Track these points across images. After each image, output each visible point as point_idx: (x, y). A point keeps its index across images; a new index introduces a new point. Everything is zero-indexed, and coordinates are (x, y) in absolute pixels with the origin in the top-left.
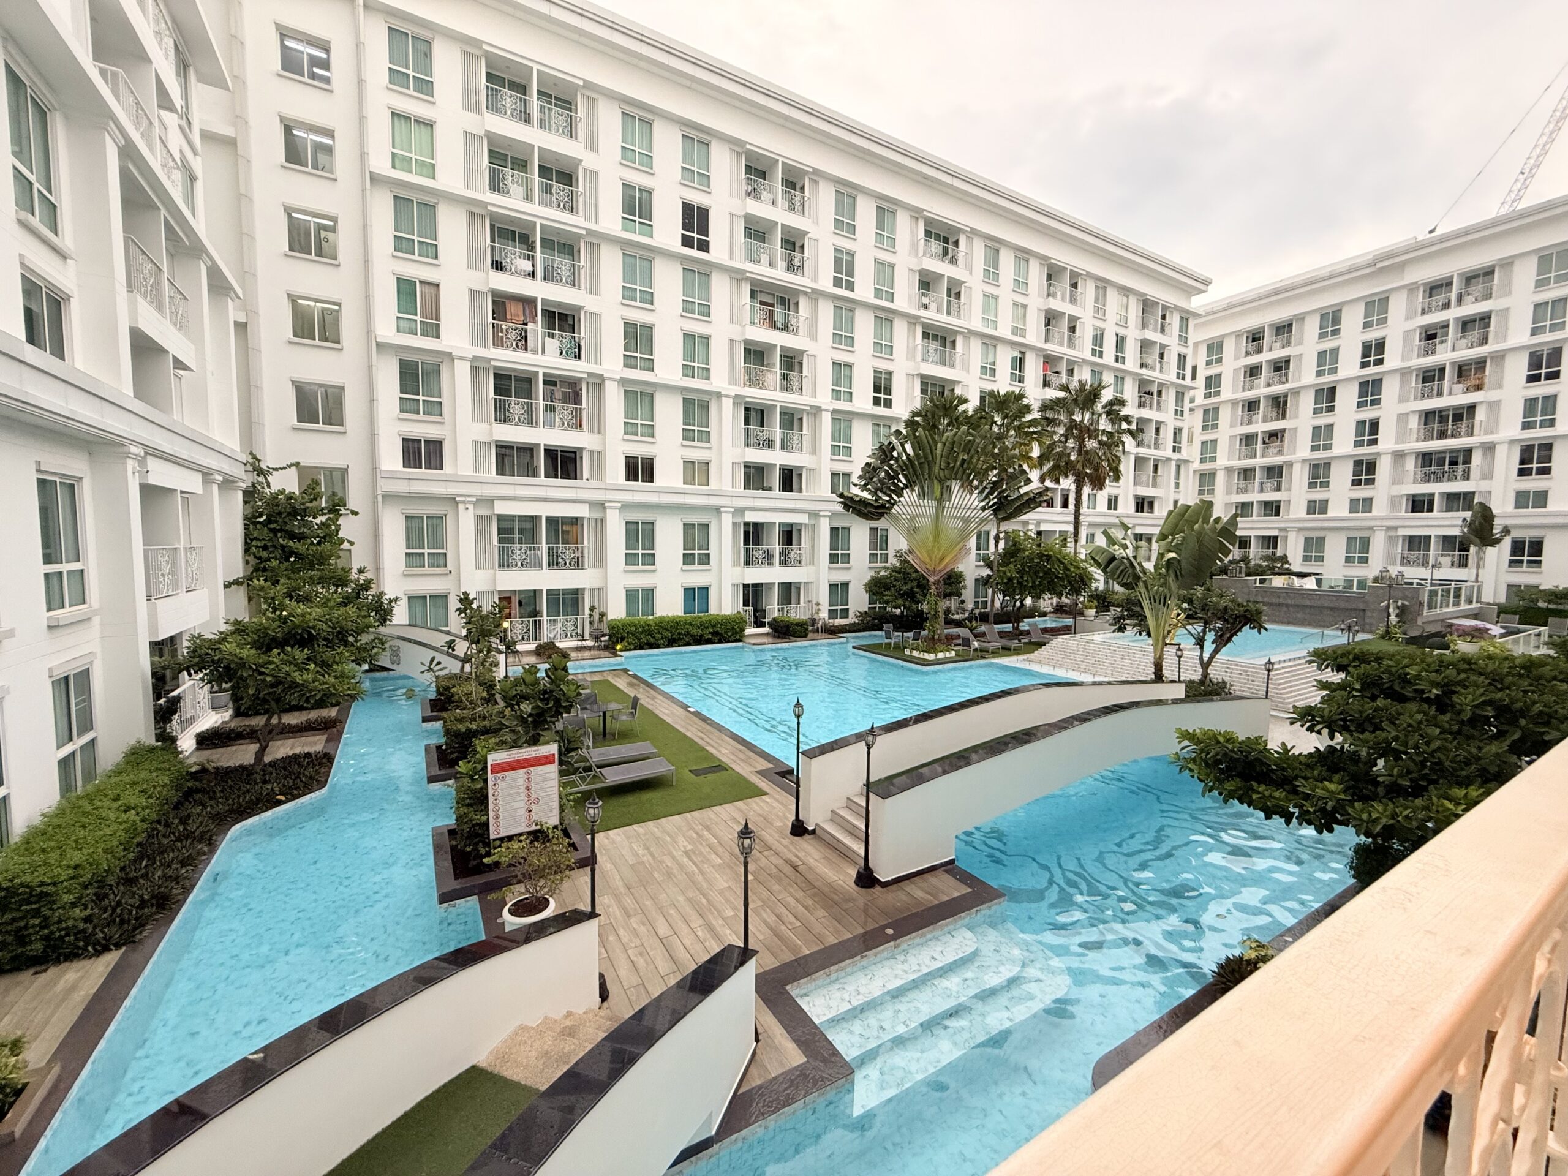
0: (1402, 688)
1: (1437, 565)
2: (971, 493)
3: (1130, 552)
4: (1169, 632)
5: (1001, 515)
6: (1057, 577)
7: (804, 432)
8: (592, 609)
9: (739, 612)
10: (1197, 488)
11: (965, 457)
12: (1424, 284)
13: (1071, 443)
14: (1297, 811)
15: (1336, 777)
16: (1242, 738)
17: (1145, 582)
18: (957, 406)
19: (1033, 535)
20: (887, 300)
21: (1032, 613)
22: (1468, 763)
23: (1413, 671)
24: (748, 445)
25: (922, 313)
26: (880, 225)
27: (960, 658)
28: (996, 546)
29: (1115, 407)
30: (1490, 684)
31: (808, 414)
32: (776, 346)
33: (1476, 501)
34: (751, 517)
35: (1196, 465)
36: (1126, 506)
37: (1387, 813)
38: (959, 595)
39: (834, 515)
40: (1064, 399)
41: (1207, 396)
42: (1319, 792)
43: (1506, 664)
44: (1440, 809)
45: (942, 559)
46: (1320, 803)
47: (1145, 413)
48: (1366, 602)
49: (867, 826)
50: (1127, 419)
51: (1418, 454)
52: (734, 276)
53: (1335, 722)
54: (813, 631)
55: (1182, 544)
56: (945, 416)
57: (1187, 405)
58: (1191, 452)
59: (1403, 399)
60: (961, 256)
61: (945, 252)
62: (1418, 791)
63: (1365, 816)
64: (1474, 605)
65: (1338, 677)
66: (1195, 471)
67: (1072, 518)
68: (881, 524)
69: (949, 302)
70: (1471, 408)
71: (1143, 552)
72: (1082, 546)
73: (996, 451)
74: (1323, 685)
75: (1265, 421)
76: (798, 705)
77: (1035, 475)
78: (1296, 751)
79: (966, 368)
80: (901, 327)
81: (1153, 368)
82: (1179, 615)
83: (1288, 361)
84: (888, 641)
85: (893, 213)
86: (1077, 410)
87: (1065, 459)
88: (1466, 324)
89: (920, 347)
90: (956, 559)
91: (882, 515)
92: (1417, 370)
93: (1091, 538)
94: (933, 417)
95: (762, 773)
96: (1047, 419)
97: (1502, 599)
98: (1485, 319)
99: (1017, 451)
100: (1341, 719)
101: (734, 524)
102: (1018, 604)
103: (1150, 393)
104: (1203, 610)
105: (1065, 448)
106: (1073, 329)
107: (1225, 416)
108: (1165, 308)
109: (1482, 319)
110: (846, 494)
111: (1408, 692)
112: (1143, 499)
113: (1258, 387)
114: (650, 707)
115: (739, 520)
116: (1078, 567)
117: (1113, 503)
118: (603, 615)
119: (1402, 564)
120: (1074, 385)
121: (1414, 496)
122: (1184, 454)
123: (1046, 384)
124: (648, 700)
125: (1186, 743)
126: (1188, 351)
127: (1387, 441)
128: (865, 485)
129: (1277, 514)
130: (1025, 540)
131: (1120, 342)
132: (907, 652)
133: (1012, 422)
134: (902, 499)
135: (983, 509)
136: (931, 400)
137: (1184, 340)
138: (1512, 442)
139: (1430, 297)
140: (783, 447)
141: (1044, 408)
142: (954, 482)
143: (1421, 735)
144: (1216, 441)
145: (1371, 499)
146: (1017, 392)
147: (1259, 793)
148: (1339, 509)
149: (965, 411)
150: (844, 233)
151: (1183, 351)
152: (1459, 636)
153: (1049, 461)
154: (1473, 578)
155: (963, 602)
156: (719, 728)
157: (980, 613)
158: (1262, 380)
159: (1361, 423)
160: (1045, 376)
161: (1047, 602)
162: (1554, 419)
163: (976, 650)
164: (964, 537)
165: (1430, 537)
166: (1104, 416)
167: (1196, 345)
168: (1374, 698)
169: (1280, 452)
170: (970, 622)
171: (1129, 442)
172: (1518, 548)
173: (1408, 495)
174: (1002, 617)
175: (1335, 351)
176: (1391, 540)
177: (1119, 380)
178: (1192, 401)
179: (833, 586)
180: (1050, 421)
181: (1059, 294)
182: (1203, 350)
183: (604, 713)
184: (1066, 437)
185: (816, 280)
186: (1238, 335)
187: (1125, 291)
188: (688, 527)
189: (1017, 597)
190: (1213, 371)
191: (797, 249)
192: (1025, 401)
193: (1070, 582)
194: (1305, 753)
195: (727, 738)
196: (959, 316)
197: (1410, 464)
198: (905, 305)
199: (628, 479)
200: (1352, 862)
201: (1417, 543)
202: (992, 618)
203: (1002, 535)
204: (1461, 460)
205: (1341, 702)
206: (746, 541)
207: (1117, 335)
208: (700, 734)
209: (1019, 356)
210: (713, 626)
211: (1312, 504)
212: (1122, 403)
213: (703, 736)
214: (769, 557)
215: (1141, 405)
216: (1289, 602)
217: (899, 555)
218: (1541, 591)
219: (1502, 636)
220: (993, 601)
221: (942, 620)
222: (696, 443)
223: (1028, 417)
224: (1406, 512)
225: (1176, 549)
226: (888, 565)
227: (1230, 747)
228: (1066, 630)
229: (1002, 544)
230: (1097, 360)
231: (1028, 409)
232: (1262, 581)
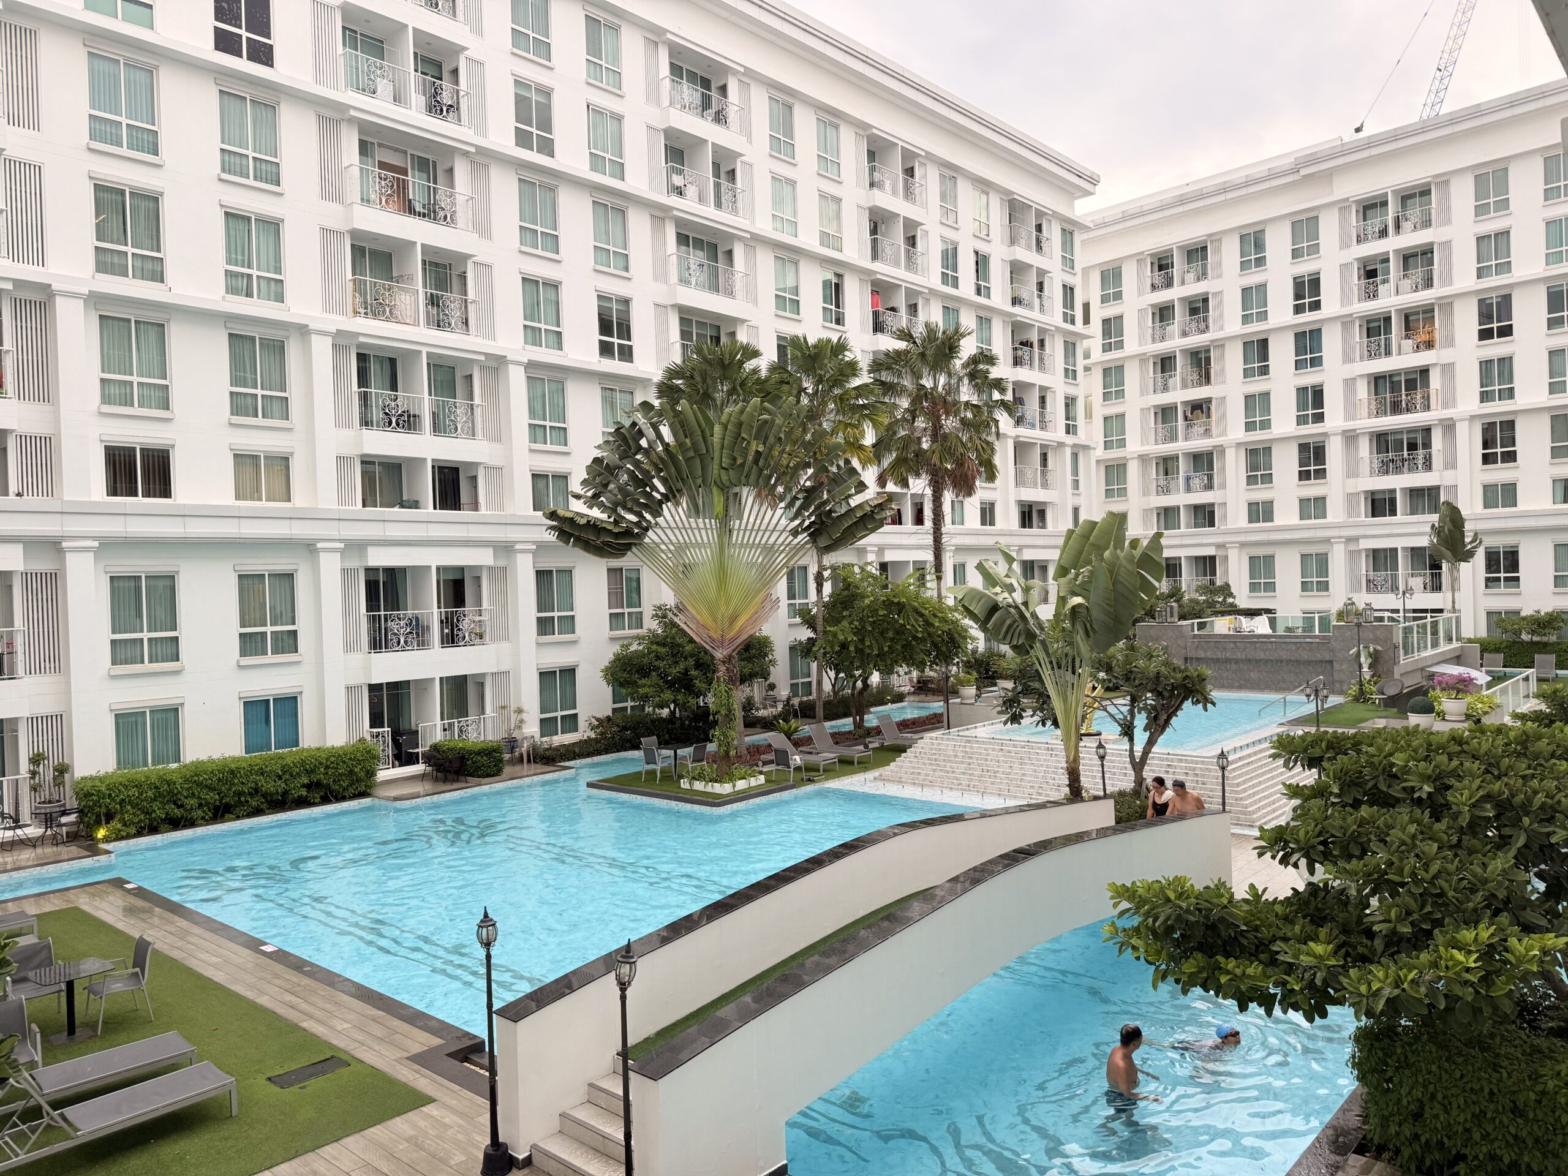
0: (1389, 786)
1: (1409, 591)
2: (774, 507)
3: (1018, 597)
4: (1084, 717)
5: (823, 542)
6: (915, 638)
7: (477, 400)
8: (36, 760)
9: (362, 740)
10: (1103, 487)
11: (761, 448)
12: (1357, 202)
13: (921, 423)
14: (1278, 991)
15: (1323, 932)
16: (1199, 887)
17: (1043, 642)
18: (741, 363)
19: (874, 570)
20: (613, 176)
21: (885, 695)
22: (1473, 891)
23: (1398, 759)
24: (366, 423)
25: (674, 201)
26: (594, 47)
27: (775, 786)
28: (819, 590)
29: (981, 366)
30: (1487, 771)
31: (482, 368)
32: (413, 244)
33: (1442, 500)
34: (381, 558)
35: (1099, 452)
36: (1008, 518)
37: (1389, 981)
38: (765, 675)
39: (541, 547)
40: (907, 352)
41: (1107, 348)
42: (1305, 960)
43: (1500, 741)
44: (1450, 963)
45: (733, 619)
46: (1307, 975)
47: (1023, 374)
48: (1332, 651)
49: (628, 1136)
50: (998, 384)
51: (1371, 434)
52: (327, 113)
53: (1313, 847)
54: (513, 762)
55: (1090, 582)
56: (724, 378)
57: (1081, 363)
58: (1091, 432)
59: (1347, 359)
60: (732, 113)
61: (706, 104)
62: (1420, 939)
63: (1363, 989)
64: (1455, 645)
65: (1308, 777)
66: (1098, 462)
67: (929, 540)
68: (627, 561)
69: (717, 186)
70: (1424, 372)
71: (1035, 594)
72: (949, 589)
73: (808, 437)
74: (1294, 791)
75: (1185, 386)
76: (487, 921)
77: (869, 476)
78: (1269, 896)
79: (753, 298)
80: (639, 225)
81: (1030, 306)
82: (1094, 688)
83: (1206, 300)
84: (651, 767)
85: (615, 29)
86: (925, 371)
87: (914, 447)
88: (1408, 258)
89: (674, 258)
90: (757, 617)
91: (628, 547)
92: (1360, 318)
93: (960, 570)
94: (704, 381)
95: (421, 1060)
96: (883, 383)
97: (1483, 633)
98: (1426, 253)
99: (840, 439)
100: (1321, 843)
101: (345, 571)
102: (859, 684)
103: (1027, 344)
104: (1128, 680)
105: (913, 429)
106: (911, 241)
107: (1132, 378)
108: (1040, 214)
109: (1424, 253)
110: (561, 512)
111: (1396, 791)
112: (1030, 506)
113: (1172, 337)
114: (176, 954)
115: (354, 563)
116: (944, 620)
117: (988, 514)
118: (62, 770)
119: (1368, 590)
120: (919, 331)
121: (1373, 493)
122: (1082, 437)
123: (878, 327)
124: (170, 939)
125: (1125, 905)
126: (1076, 281)
127: (1335, 418)
128: (596, 496)
129: (1212, 524)
130: (862, 580)
131: (981, 263)
132: (684, 784)
133: (831, 388)
134: (660, 520)
135: (795, 533)
136: (699, 351)
137: (1069, 263)
138: (1473, 418)
139: (1365, 220)
140: (437, 429)
141: (877, 365)
142: (745, 491)
143: (1417, 856)
144: (1122, 416)
145: (1323, 499)
146: (835, 340)
147: (1228, 972)
148: (1287, 515)
149: (755, 371)
150: (531, 56)
151: (1070, 280)
152: (1443, 689)
153: (890, 451)
154: (1449, 606)
155: (772, 687)
156: (330, 979)
157: (801, 703)
158: (1175, 328)
159: (1302, 391)
160: (876, 314)
161: (903, 678)
162: (1512, 389)
163: (798, 769)
164: (766, 580)
165: (1396, 549)
166: (966, 381)
167: (1086, 271)
168: (1356, 804)
169: (1207, 432)
170: (786, 721)
171: (1004, 420)
172: (1492, 561)
173: (1366, 492)
174: (836, 708)
175: (1262, 287)
176: (1353, 555)
177: (984, 322)
178: (1087, 356)
179: (546, 676)
180: (888, 388)
181: (888, 184)
182: (1096, 279)
183: (70, 985)
184: (913, 413)
185: (482, 130)
186: (1139, 258)
187: (984, 185)
188: (248, 582)
189: (857, 673)
190: (1111, 311)
191: (446, 75)
192: (849, 356)
193: (935, 645)
194: (1281, 898)
195: (346, 998)
196: (734, 211)
197: (1365, 448)
198: (646, 187)
199: (113, 491)
200: (1354, 1057)
201: (1382, 559)
202: (820, 711)
203: (826, 574)
204: (1420, 442)
205: (1317, 815)
206: (372, 602)
207: (976, 253)
208: (288, 997)
209: (834, 281)
210: (308, 772)
211: (1254, 508)
212: (991, 360)
213: (293, 999)
214: (418, 633)
215: (1017, 362)
216: (1239, 656)
217: (661, 613)
218: (1524, 619)
219: (1489, 685)
220: (820, 683)
221: (739, 722)
222: (260, 421)
223: (856, 382)
224: (1366, 517)
225: (1081, 589)
226: (642, 632)
227: (1184, 905)
228: (934, 722)
229: (827, 588)
230: (949, 290)
231: (852, 368)
232: (1202, 626)
